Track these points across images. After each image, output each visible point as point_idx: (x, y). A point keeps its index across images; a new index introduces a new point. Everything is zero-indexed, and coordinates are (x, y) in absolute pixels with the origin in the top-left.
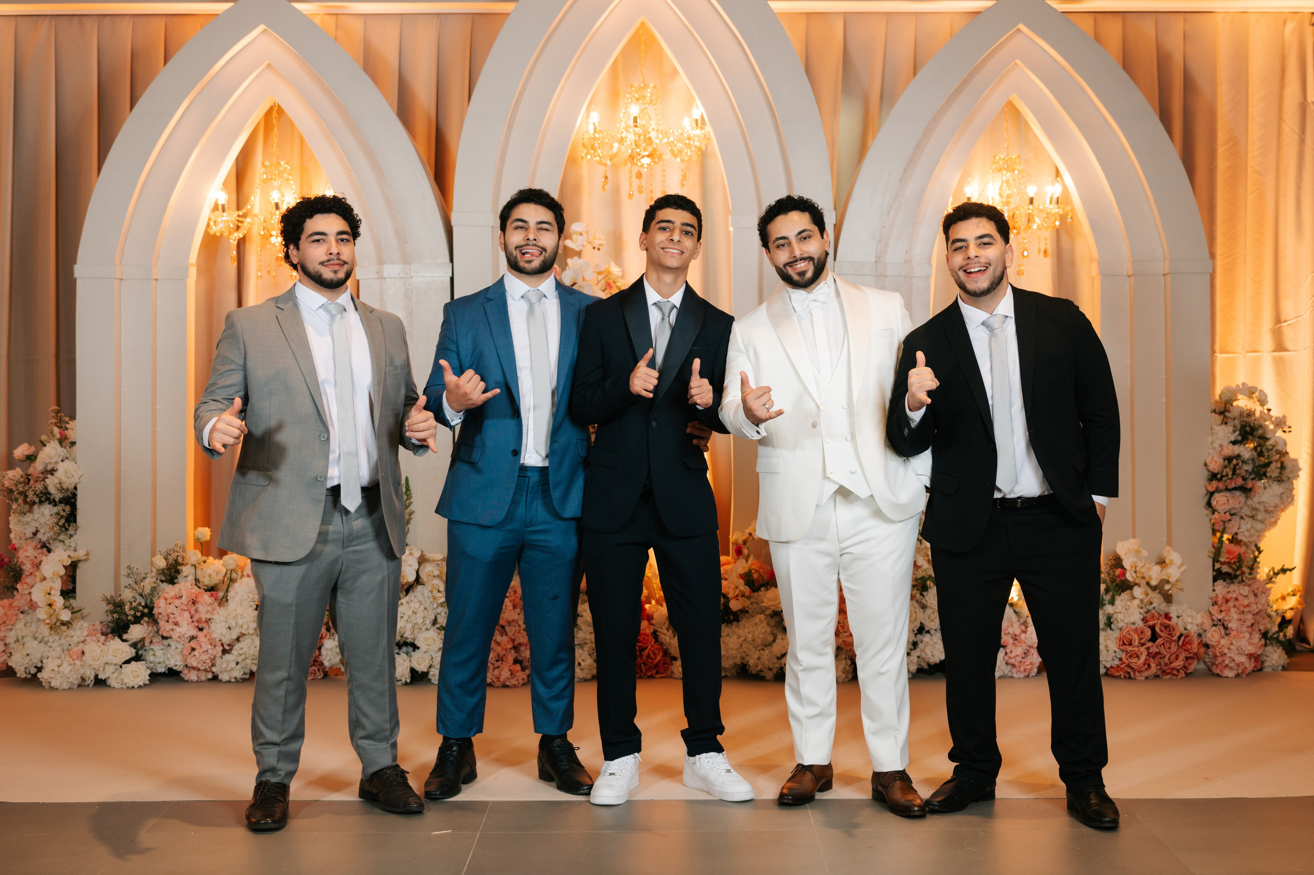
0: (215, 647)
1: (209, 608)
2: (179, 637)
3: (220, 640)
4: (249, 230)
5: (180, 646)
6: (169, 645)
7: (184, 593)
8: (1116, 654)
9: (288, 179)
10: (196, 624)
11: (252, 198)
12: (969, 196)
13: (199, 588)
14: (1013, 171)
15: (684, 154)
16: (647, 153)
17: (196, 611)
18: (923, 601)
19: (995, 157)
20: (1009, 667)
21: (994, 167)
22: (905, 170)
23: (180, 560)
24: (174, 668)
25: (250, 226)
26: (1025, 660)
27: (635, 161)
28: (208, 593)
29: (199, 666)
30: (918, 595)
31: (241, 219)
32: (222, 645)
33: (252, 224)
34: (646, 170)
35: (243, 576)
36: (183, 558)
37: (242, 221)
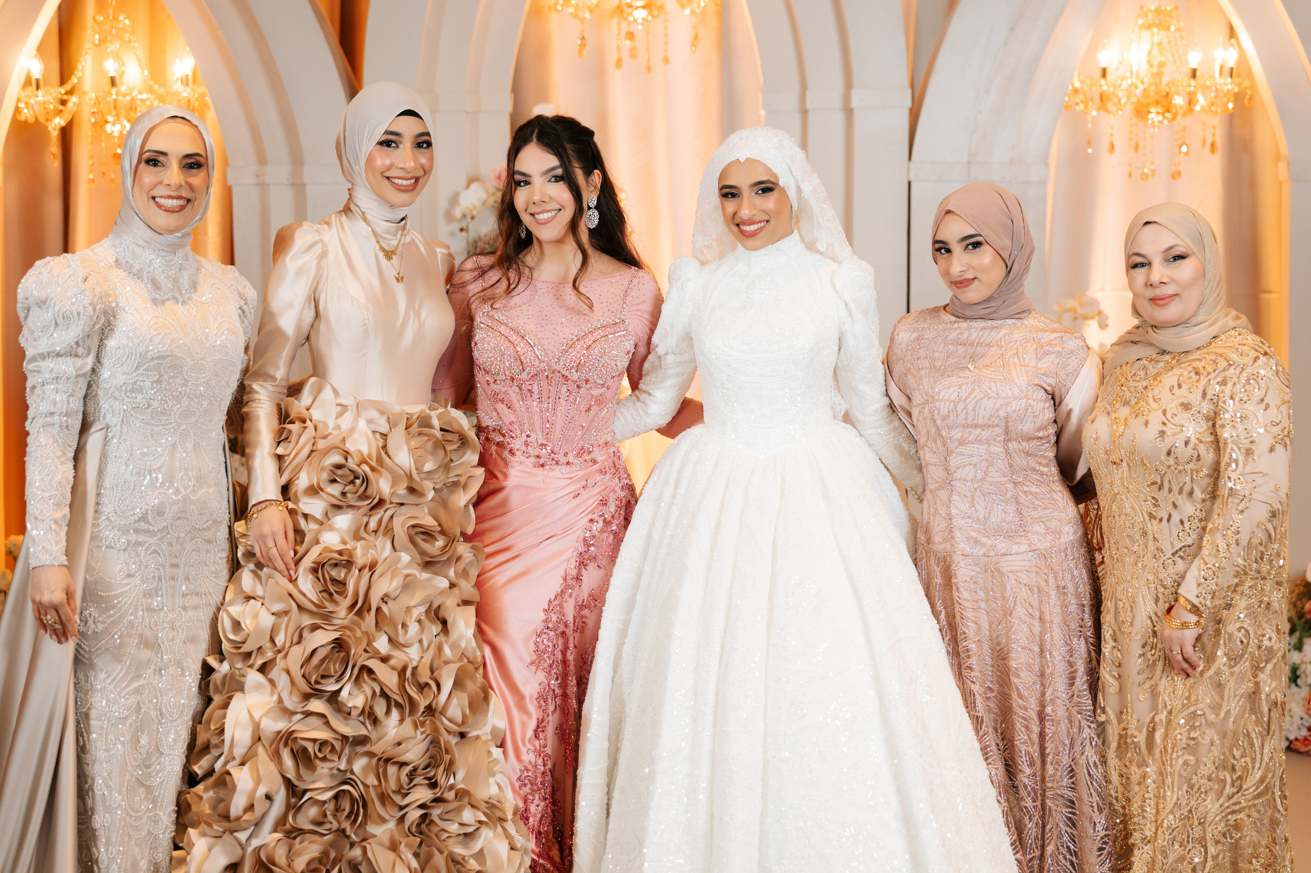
4: (76, 114)
8: (1303, 721)
9: (130, 41)
11: (80, 67)
12: (1104, 66)
14: (1168, 28)
15: (695, 5)
16: (640, 3)
19: (1142, 8)
21: (1140, 22)
22: (1012, 29)
25: (75, 109)
27: (625, 14)
31: (65, 97)
33: (78, 105)
34: (640, 27)
37: (63, 103)
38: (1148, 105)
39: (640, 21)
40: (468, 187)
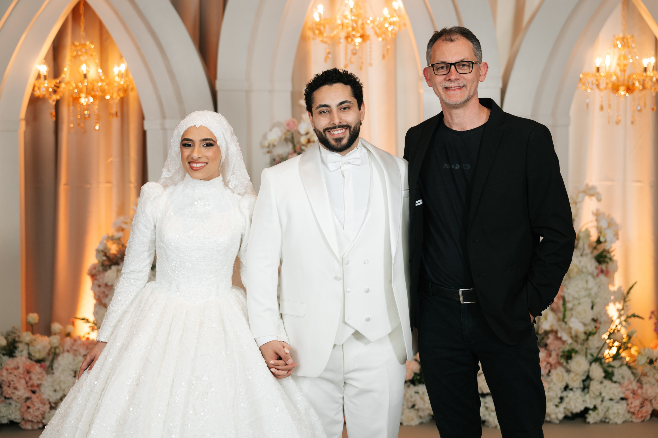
0: (44, 404)
1: (40, 376)
2: (18, 399)
3: (48, 400)
4: (64, 94)
5: (19, 405)
6: (10, 404)
7: (21, 365)
9: (92, 55)
10: (30, 388)
12: (598, 66)
13: (31, 359)
16: (358, 35)
17: (30, 378)
18: (568, 367)
19: (615, 36)
20: (630, 415)
23: (17, 339)
24: (15, 421)
25: (64, 91)
26: (642, 409)
27: (350, 40)
28: (39, 365)
29: (33, 420)
30: (565, 364)
31: (58, 85)
32: (50, 403)
33: (66, 89)
34: (358, 48)
35: (63, 351)
36: (19, 337)
37: (58, 87)
38: (619, 86)
39: (357, 44)
40: (271, 130)
